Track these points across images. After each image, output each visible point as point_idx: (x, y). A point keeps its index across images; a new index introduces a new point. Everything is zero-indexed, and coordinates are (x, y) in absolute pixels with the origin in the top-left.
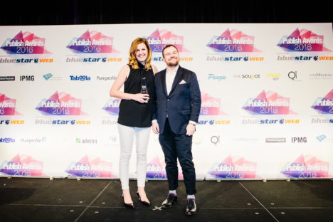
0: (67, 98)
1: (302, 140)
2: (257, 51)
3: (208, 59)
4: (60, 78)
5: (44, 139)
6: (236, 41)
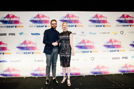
0: (30, 43)
1: (126, 58)
2: (108, 23)
3: (89, 26)
4: (27, 34)
5: (20, 60)
6: (100, 19)
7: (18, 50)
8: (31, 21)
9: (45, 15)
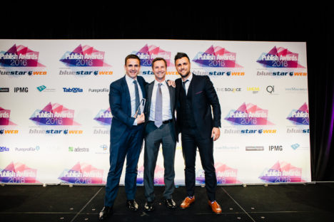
0: (60, 109)
1: (279, 148)
4: (53, 90)
5: (38, 148)
6: (220, 57)
7: (33, 124)
8: (64, 61)
9: (95, 48)
